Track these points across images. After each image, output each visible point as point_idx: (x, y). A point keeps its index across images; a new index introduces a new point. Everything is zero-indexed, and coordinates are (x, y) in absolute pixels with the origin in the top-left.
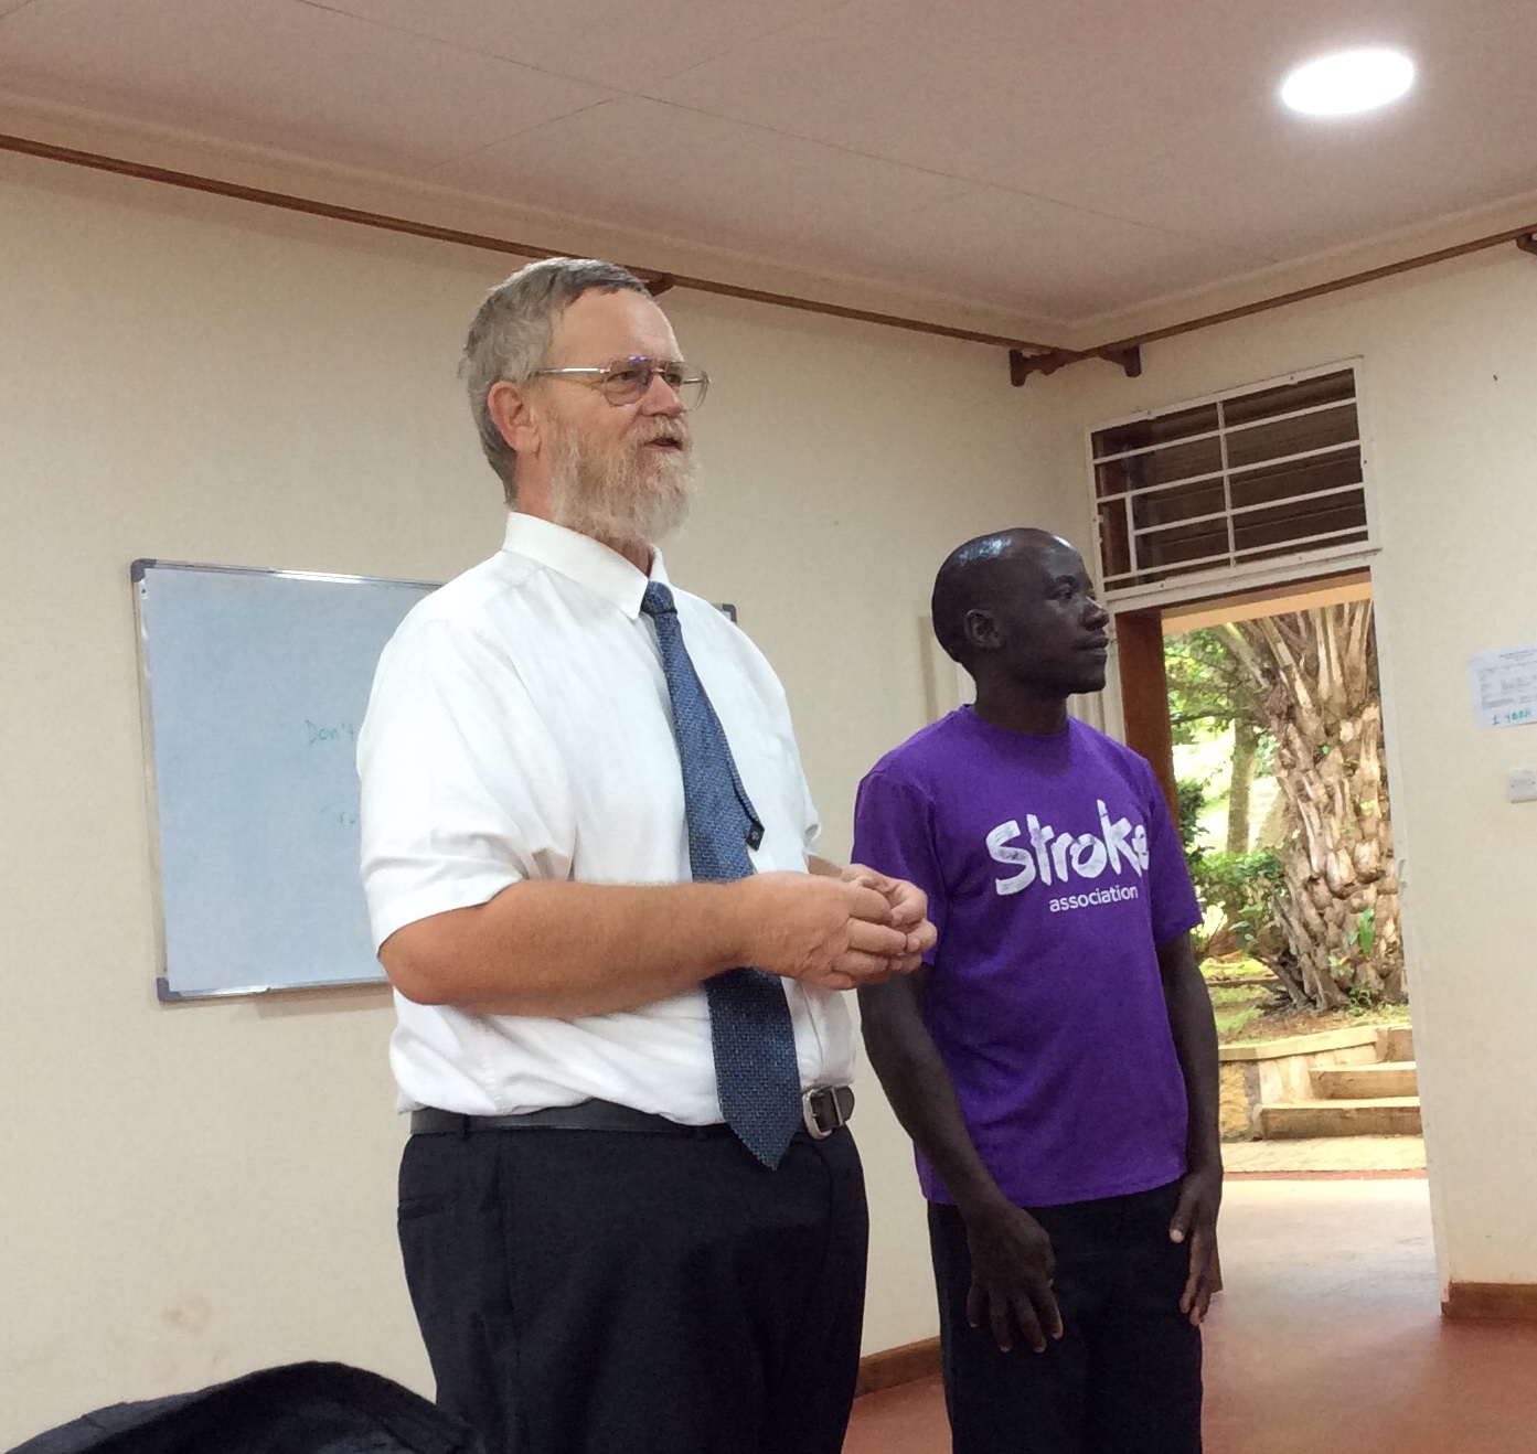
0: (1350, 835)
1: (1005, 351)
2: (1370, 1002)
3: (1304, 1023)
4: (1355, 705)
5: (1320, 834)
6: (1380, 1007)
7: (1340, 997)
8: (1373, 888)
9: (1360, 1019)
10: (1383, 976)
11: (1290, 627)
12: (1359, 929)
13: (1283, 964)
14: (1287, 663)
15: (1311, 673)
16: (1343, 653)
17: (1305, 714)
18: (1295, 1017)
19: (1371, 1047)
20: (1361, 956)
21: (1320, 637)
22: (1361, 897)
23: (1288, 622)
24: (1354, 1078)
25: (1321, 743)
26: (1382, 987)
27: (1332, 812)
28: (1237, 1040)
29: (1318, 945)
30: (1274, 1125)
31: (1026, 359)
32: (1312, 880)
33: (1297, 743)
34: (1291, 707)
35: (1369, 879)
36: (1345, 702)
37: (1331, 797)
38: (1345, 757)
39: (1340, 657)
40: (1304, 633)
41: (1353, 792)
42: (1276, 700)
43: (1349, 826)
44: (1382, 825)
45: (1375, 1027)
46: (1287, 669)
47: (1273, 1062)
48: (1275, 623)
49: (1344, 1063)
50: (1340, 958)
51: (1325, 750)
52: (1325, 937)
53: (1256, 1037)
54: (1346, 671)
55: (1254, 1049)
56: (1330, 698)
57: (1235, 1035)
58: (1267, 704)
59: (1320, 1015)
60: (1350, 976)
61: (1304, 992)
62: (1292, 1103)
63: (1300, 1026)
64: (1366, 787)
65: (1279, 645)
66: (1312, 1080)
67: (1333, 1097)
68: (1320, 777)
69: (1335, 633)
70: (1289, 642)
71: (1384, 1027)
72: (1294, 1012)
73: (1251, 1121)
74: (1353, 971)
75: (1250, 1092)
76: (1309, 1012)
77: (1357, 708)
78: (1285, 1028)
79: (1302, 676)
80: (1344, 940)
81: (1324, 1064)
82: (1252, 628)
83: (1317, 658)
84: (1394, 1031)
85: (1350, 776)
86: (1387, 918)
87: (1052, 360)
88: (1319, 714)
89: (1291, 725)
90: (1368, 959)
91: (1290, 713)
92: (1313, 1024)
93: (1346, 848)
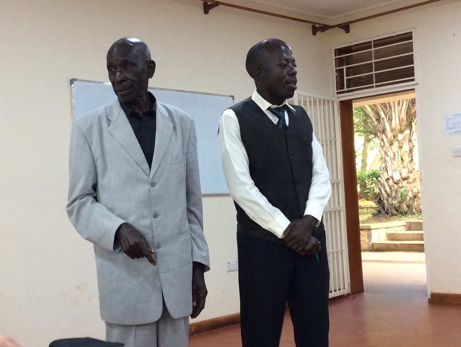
0: (399, 166)
1: (311, 25)
2: (404, 214)
3: (384, 219)
4: (402, 129)
5: (391, 166)
6: (407, 215)
7: (395, 212)
8: (406, 181)
9: (401, 218)
10: (408, 207)
11: (384, 107)
12: (401, 193)
13: (379, 203)
14: (383, 117)
15: (390, 120)
16: (400, 115)
17: (388, 132)
18: (382, 217)
19: (404, 227)
20: (402, 201)
21: (393, 109)
22: (402, 184)
23: (384, 105)
24: (399, 235)
25: (392, 140)
26: (407, 210)
27: (395, 160)
28: (365, 223)
29: (389, 197)
30: (375, 247)
31: (317, 28)
32: (388, 179)
33: (385, 140)
34: (384, 130)
35: (405, 179)
36: (400, 128)
37: (394, 155)
38: (399, 144)
39: (399, 115)
40: (388, 109)
41: (401, 154)
42: (380, 127)
43: (399, 164)
44: (409, 164)
45: (405, 221)
46: (383, 119)
47: (376, 230)
48: (380, 106)
49: (396, 231)
50: (395, 201)
51: (393, 142)
52: (391, 195)
53: (371, 223)
54: (400, 119)
55: (370, 226)
56: (395, 127)
57: (364, 222)
58: (377, 129)
59: (389, 217)
60: (398, 206)
61: (385, 211)
62: (381, 241)
63: (384, 220)
64: (405, 153)
65: (381, 112)
66: (387, 235)
67: (393, 240)
68: (392, 150)
69: (398, 109)
70: (384, 111)
71: (408, 221)
72: (382, 216)
73: (369, 246)
74: (399, 205)
75: (369, 238)
76: (386, 216)
77: (403, 130)
78: (379, 221)
79: (387, 121)
80: (397, 196)
81: (391, 231)
82: (373, 107)
83: (392, 116)
84: (411, 222)
85: (400, 150)
86: (410, 190)
87: (325, 28)
88: (392, 132)
89: (384, 135)
90: (404, 201)
91: (384, 131)
92: (387, 220)
93: (398, 170)
